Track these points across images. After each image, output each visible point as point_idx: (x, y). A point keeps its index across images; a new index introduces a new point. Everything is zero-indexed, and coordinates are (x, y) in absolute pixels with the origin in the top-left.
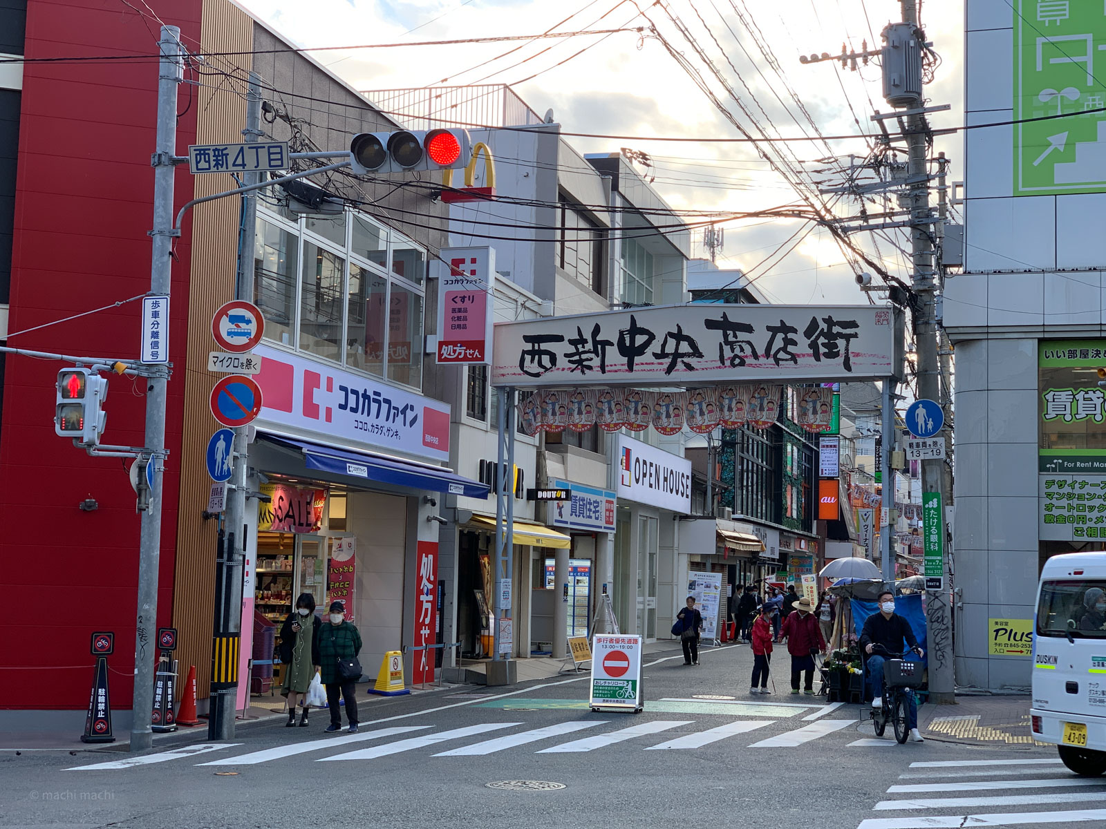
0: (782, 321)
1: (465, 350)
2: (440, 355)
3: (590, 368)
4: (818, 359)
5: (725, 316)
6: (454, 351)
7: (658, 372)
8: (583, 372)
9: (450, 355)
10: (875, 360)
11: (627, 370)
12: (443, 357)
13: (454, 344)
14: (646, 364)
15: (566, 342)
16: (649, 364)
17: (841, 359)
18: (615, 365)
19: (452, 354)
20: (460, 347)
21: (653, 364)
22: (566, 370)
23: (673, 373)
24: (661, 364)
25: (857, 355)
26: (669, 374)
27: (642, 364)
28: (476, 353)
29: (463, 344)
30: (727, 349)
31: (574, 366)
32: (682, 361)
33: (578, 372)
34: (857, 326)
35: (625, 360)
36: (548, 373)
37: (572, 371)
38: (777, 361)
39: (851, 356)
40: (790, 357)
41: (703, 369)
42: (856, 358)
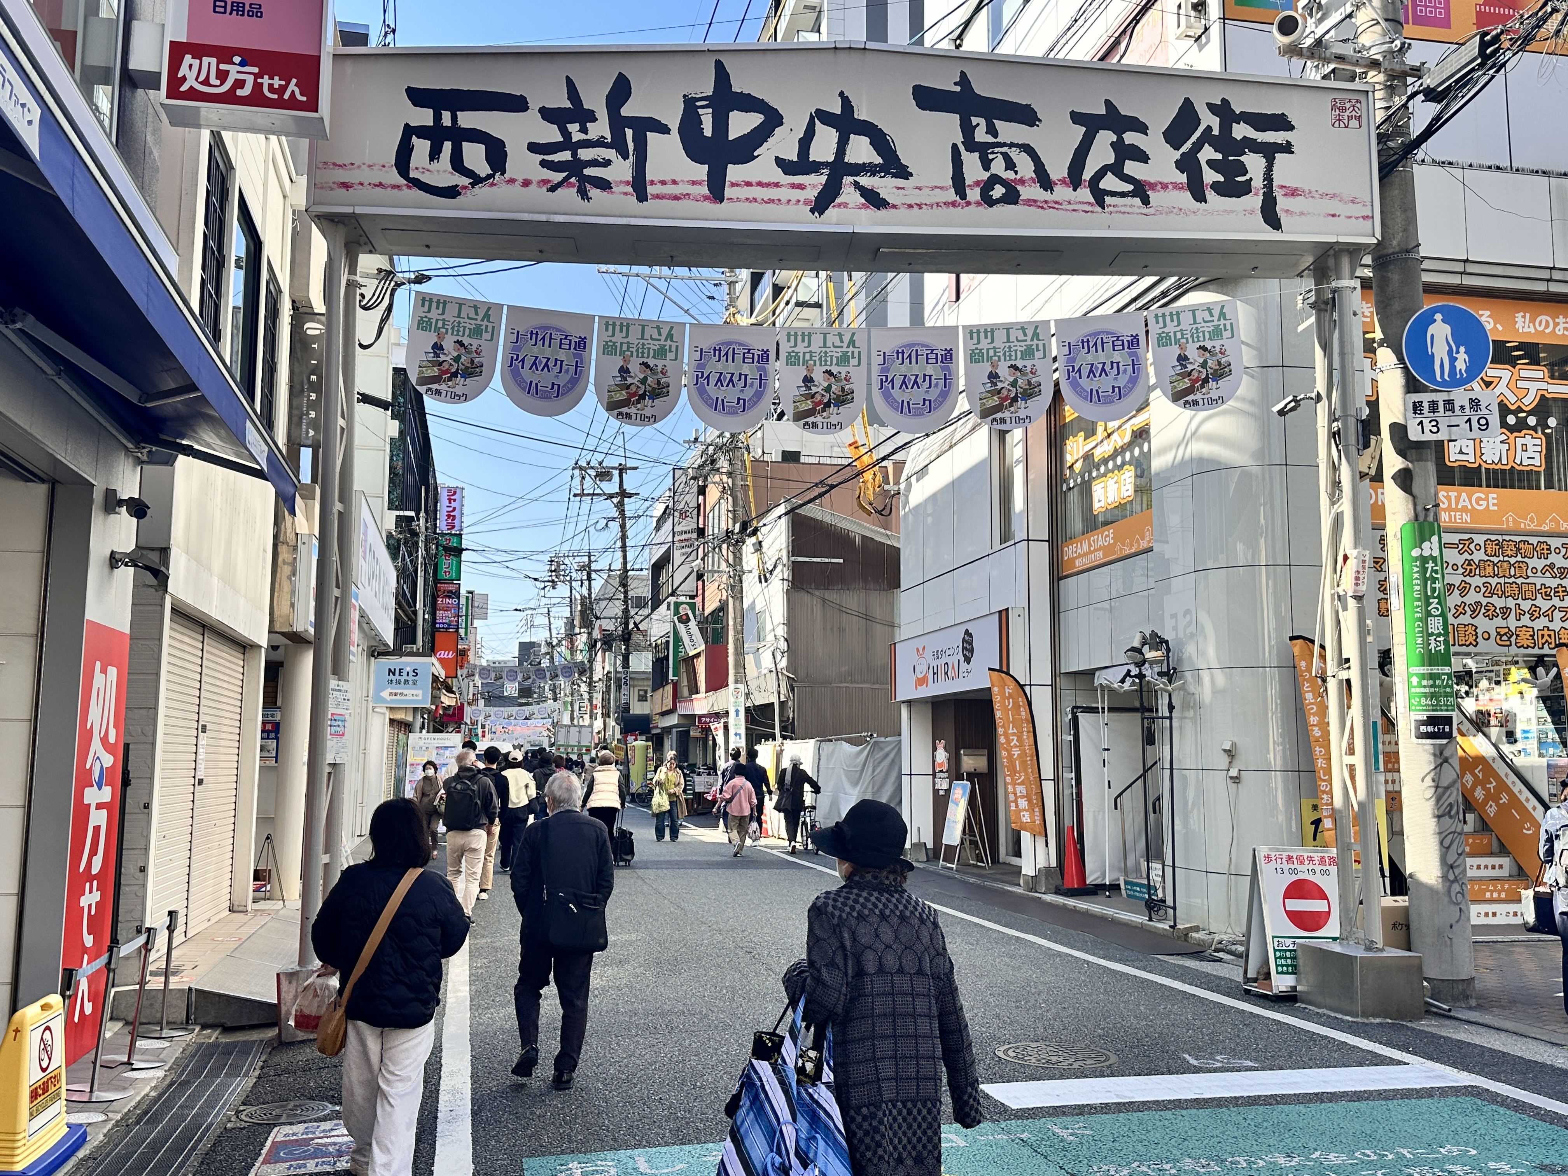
0: (1108, 103)
1: (256, 76)
2: (175, 82)
3: (604, 185)
4: (1199, 196)
5: (964, 80)
6: (223, 76)
7: (792, 208)
8: (584, 194)
9: (206, 82)
10: (1335, 206)
11: (706, 198)
12: (184, 88)
13: (224, 54)
14: (760, 184)
15: (533, 114)
16: (768, 185)
17: (1254, 201)
18: (674, 182)
19: (213, 80)
20: (242, 64)
21: (777, 185)
22: (533, 187)
23: (832, 212)
24: (801, 187)
25: (1293, 193)
26: (821, 214)
27: (749, 184)
28: (293, 86)
29: (249, 57)
30: (971, 162)
31: (559, 176)
32: (856, 185)
33: (569, 194)
34: (1290, 127)
35: (701, 171)
36: (481, 191)
37: (553, 189)
38: (1100, 196)
39: (1278, 193)
40: (1131, 187)
41: (910, 206)
42: (1291, 199)
